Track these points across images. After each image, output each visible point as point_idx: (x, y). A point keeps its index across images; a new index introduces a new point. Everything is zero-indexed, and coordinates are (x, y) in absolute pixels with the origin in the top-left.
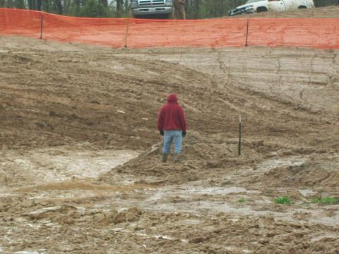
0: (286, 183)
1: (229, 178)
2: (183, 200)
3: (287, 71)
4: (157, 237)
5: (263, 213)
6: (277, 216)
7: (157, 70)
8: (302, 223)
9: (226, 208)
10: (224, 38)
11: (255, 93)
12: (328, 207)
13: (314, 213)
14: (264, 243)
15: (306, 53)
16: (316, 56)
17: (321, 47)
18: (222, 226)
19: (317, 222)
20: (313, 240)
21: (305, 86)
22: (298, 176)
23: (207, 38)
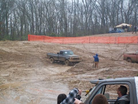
0: (106, 74)
3: (99, 49)
7: (70, 49)
10: (84, 41)
11: (93, 54)
14: (109, 87)
15: (103, 44)
16: (105, 45)
17: (106, 43)
21: (104, 52)
22: (108, 72)
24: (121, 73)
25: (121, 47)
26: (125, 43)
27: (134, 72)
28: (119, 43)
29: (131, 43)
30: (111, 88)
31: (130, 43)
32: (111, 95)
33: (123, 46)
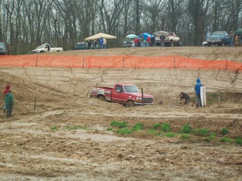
0: (54, 121)
1: (31, 119)
2: (13, 128)
3: (53, 76)
4: (4, 143)
5: (47, 133)
6: (52, 134)
8: (62, 137)
9: (31, 131)
10: (27, 63)
11: (40, 85)
12: (72, 131)
13: (67, 133)
14: (47, 145)
15: (60, 69)
16: (64, 70)
17: (66, 67)
18: (30, 138)
19: (68, 136)
20: (68, 144)
21: (60, 82)
22: (59, 118)
23: (21, 63)
24: (82, 119)
25: (93, 73)
26: (100, 67)
27: (106, 117)
28: (90, 67)
29: (112, 67)
30: (51, 147)
31: (109, 68)
32: (45, 160)
33: (97, 71)
